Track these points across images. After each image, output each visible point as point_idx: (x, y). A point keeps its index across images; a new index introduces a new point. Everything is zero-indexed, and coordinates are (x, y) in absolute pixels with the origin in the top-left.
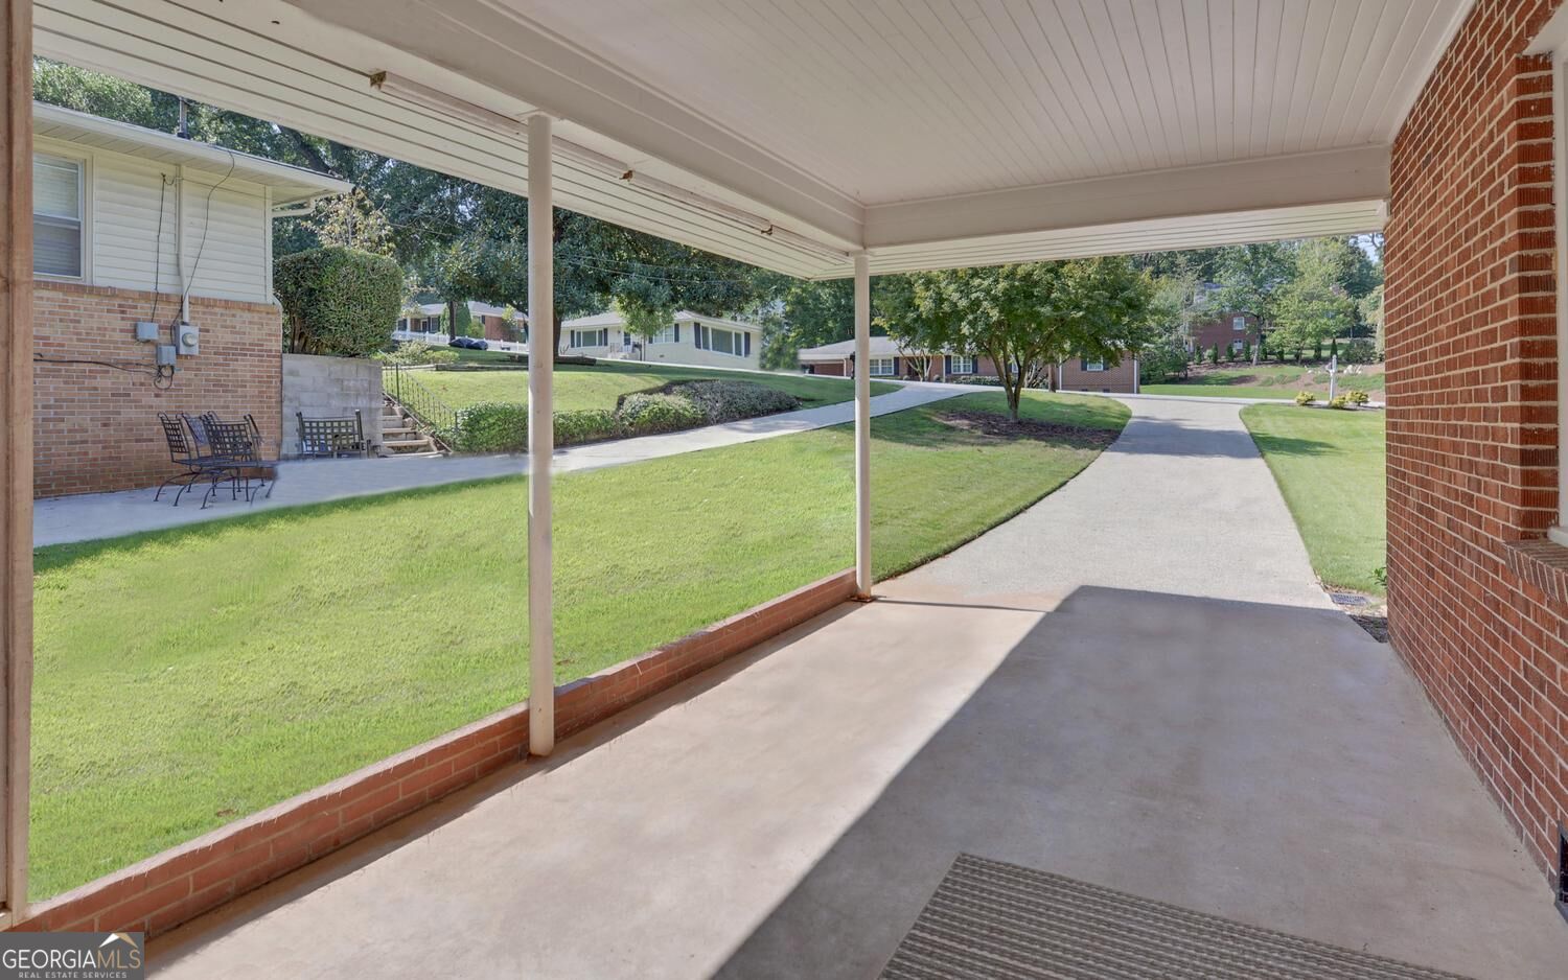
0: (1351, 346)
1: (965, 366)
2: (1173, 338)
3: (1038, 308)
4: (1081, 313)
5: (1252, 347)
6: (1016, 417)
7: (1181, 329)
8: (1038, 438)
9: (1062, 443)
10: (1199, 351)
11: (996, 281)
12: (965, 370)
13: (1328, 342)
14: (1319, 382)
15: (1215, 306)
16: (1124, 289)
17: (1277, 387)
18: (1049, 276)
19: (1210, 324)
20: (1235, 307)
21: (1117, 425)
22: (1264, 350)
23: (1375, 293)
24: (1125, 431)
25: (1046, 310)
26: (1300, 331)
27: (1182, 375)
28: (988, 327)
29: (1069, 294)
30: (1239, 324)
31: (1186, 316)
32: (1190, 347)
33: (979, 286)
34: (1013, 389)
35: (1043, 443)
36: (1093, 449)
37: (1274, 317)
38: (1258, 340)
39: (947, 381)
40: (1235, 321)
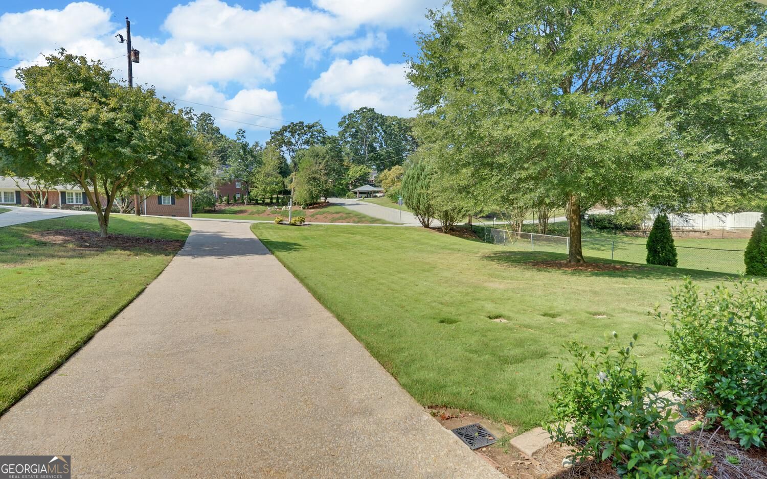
0: (284, 198)
1: (77, 199)
2: (208, 189)
3: (120, 149)
4: (155, 157)
5: (244, 197)
6: (106, 233)
7: (212, 185)
8: (124, 249)
9: (143, 251)
10: (220, 197)
11: (80, 122)
12: (77, 202)
13: (275, 196)
14: (273, 214)
15: (227, 175)
16: (185, 146)
17: (256, 215)
18: (129, 127)
19: (225, 184)
20: (236, 177)
21: (183, 236)
22: (249, 198)
23: (291, 176)
24: (188, 240)
25: (127, 151)
26: (264, 190)
27: (213, 209)
28: (74, 160)
29: (145, 141)
30: (238, 185)
31: (214, 180)
32: (216, 195)
33: (63, 124)
34: (103, 213)
35: (128, 252)
36: (167, 255)
37: (254, 183)
38: (247, 194)
39: (62, 208)
40: (237, 184)
